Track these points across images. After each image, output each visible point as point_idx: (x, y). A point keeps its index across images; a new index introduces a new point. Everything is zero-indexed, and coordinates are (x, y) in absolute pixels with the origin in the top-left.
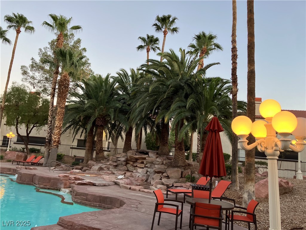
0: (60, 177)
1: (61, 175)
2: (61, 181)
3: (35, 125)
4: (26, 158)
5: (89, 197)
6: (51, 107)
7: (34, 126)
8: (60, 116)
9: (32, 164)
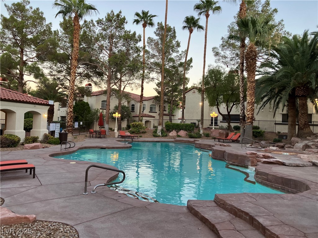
0: (247, 154)
1: (248, 152)
2: (248, 158)
3: (235, 103)
4: (227, 135)
5: (270, 177)
6: (241, 83)
7: (234, 105)
8: (251, 91)
9: (232, 141)
